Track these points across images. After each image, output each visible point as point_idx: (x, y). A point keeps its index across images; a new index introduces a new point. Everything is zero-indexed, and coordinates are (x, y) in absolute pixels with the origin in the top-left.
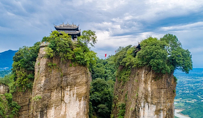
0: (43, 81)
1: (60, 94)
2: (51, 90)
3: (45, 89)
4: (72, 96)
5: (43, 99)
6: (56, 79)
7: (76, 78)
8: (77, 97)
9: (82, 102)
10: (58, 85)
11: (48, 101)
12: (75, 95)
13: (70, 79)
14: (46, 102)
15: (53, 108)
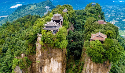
0: (40, 54)
1: (49, 60)
2: (44, 59)
3: (41, 58)
4: (54, 61)
5: (41, 63)
6: (46, 54)
7: (56, 54)
8: (57, 62)
9: (60, 63)
10: (47, 57)
11: (43, 64)
12: (56, 61)
13: (53, 54)
14: (42, 64)
15: (46, 66)
